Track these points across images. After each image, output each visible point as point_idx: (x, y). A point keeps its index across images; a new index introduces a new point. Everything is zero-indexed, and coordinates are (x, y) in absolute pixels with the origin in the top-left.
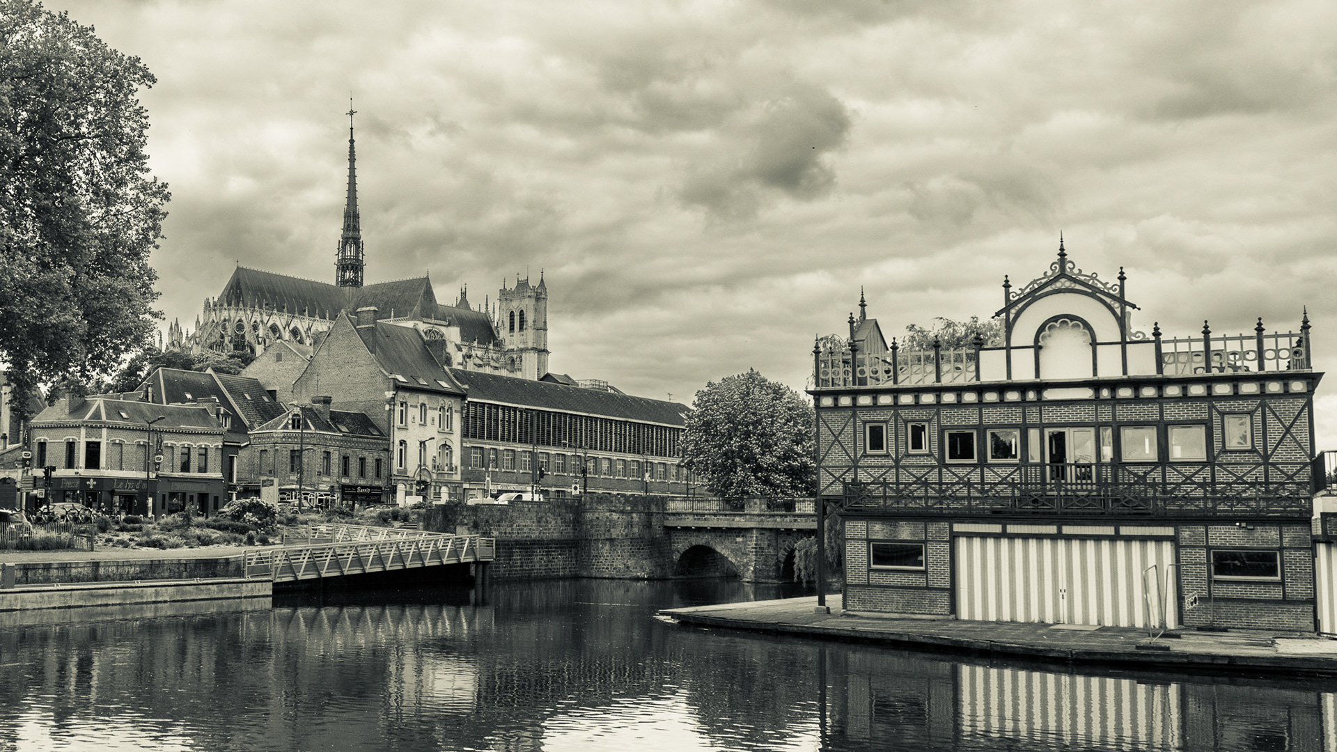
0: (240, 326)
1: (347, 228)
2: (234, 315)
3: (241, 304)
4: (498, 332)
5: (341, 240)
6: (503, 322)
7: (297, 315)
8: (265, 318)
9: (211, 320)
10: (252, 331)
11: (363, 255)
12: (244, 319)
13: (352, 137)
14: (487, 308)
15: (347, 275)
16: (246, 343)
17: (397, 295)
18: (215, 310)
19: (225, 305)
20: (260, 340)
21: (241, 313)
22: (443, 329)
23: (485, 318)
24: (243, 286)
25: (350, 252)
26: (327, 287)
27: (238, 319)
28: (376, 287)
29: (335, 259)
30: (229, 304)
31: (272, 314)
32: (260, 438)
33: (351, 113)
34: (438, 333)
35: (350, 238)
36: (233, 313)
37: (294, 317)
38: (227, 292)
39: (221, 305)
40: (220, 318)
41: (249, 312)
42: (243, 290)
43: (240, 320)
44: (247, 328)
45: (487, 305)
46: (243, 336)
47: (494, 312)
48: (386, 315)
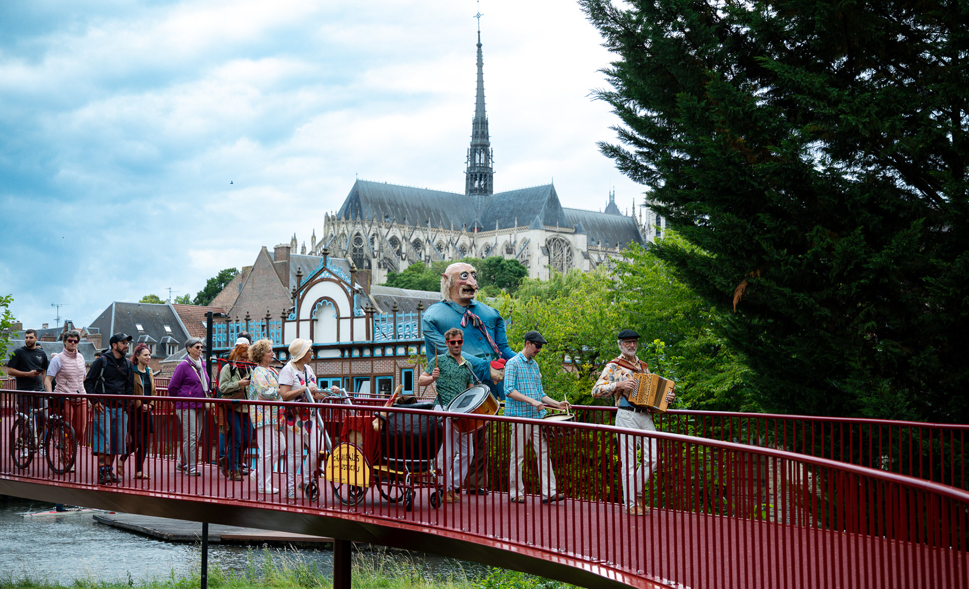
0: (358, 239)
1: (475, 135)
2: (350, 229)
3: (359, 219)
4: (645, 236)
5: (470, 147)
6: (649, 225)
7: (418, 227)
8: (384, 231)
9: (330, 234)
10: (370, 245)
11: (492, 162)
12: (361, 232)
13: (479, 41)
14: (634, 212)
15: (476, 184)
16: (364, 257)
17: (523, 203)
18: (333, 224)
19: (343, 219)
20: (375, 253)
21: (359, 227)
22: (569, 237)
23: (631, 222)
24: (362, 199)
25: (480, 159)
26: (454, 197)
27: (356, 232)
28: (503, 195)
29: (464, 168)
30: (347, 218)
31: (391, 226)
32: (167, 367)
33: (478, 16)
34: (563, 241)
35: (478, 145)
36: (350, 227)
37: (415, 229)
38: (346, 205)
39: (339, 219)
40: (338, 232)
41: (366, 226)
42: (362, 203)
43: (358, 234)
44: (365, 242)
45: (634, 208)
46: (361, 250)
47: (640, 216)
48: (511, 223)
